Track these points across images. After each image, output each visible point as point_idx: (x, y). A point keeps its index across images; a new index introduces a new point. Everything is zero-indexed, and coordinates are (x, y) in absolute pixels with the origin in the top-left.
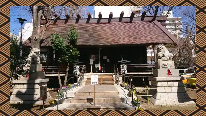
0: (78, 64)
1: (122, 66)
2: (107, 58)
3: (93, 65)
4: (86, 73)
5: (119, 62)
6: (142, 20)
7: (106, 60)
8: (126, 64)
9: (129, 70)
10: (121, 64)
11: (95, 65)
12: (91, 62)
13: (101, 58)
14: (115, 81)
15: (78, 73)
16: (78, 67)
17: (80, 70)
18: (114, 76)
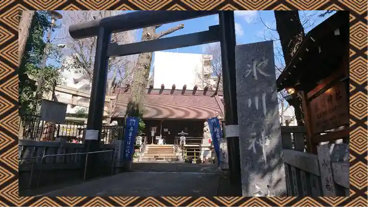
0: (142, 136)
1: (181, 138)
2: (169, 131)
3: (154, 137)
4: (148, 144)
5: (179, 134)
6: (205, 94)
7: (168, 132)
8: (184, 136)
9: (187, 142)
10: (180, 136)
11: (156, 137)
12: (153, 135)
13: (163, 130)
14: (174, 151)
15: (141, 143)
16: (141, 138)
17: (143, 141)
18: (174, 147)
